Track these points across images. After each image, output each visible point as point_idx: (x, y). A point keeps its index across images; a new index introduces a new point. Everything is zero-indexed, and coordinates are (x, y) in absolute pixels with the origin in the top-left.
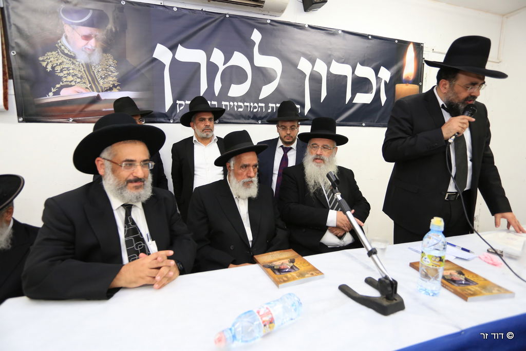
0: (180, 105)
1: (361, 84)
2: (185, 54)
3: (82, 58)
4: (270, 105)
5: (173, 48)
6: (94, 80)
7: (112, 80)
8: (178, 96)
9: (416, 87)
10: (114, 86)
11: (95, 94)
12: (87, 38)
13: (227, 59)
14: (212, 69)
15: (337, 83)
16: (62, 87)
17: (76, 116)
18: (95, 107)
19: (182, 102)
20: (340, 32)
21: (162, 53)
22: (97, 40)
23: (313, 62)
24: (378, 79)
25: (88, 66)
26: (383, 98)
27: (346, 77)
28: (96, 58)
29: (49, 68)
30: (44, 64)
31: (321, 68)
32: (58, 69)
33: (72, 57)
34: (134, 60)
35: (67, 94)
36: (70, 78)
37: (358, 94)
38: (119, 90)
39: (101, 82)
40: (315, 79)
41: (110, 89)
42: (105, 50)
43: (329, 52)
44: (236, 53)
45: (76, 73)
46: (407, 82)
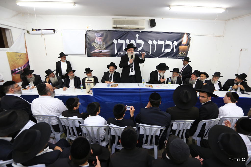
0: (119, 53)
1: (167, 46)
2: (120, 41)
3: (99, 43)
4: (140, 53)
5: (117, 40)
6: (101, 48)
7: (104, 48)
8: (118, 50)
9: (187, 46)
10: (105, 49)
11: (101, 51)
12: (100, 39)
13: (130, 42)
14: (126, 43)
15: (160, 46)
16: (95, 49)
17: (98, 55)
18: (101, 53)
19: (119, 52)
20: (161, 32)
21: (115, 41)
22: (102, 39)
23: (153, 41)
24: (173, 45)
25: (100, 45)
26: (175, 50)
27: (162, 44)
28: (101, 43)
29: (93, 46)
30: (92, 45)
31: (155, 42)
32: (94, 46)
33: (97, 43)
34: (109, 43)
35: (96, 51)
36: (96, 48)
37: (166, 49)
39: (102, 48)
40: (153, 45)
41: (104, 50)
42: (103, 41)
43: (157, 38)
44: (132, 40)
45: (97, 46)
46: (184, 45)
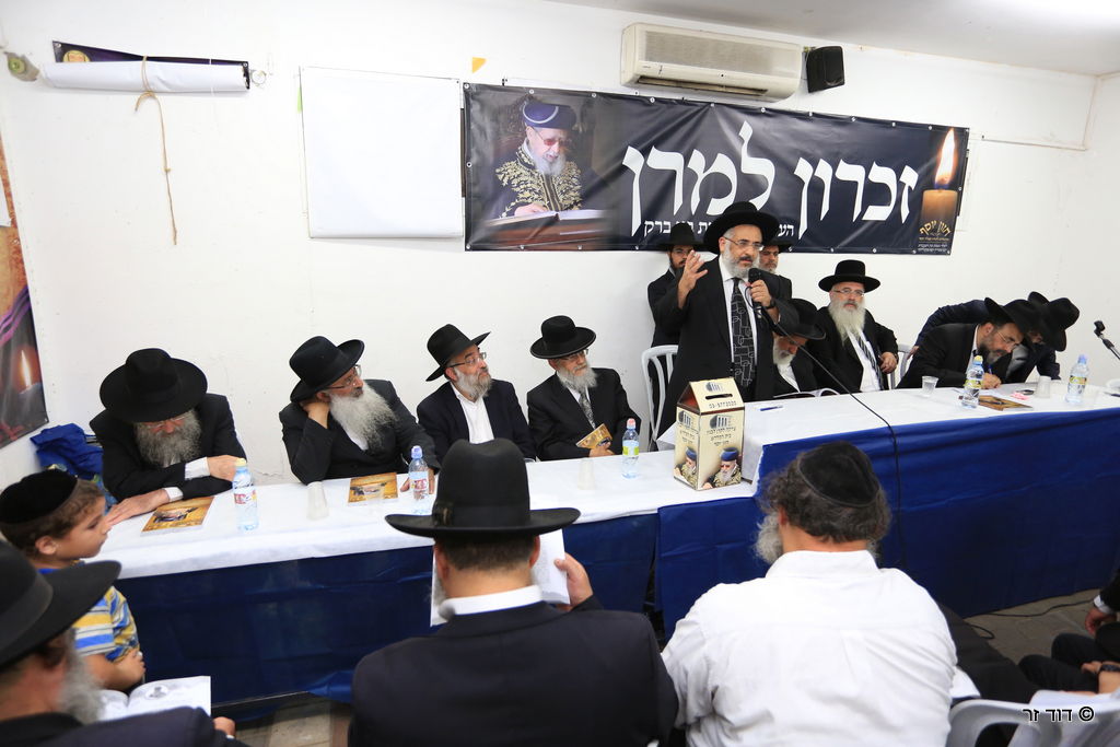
0: (649, 227)
1: (877, 194)
2: (662, 160)
3: (542, 168)
5: (645, 153)
6: (553, 196)
7: (574, 195)
8: (649, 214)
9: (953, 193)
10: (576, 203)
11: (553, 213)
12: (550, 142)
13: (708, 165)
14: (690, 177)
15: (844, 190)
16: (518, 205)
18: (551, 231)
19: (651, 223)
20: (854, 120)
21: (633, 160)
22: (561, 144)
23: (814, 164)
24: (900, 185)
25: (548, 178)
26: (905, 212)
27: (856, 183)
28: (558, 167)
29: (505, 182)
30: (501, 177)
31: (824, 171)
32: (515, 182)
33: (531, 167)
35: (522, 214)
36: (527, 194)
37: (871, 208)
38: (580, 208)
39: (561, 197)
40: (816, 186)
41: (571, 207)
42: (568, 158)
43: (836, 150)
44: (719, 155)
45: (534, 186)
46: (941, 187)
